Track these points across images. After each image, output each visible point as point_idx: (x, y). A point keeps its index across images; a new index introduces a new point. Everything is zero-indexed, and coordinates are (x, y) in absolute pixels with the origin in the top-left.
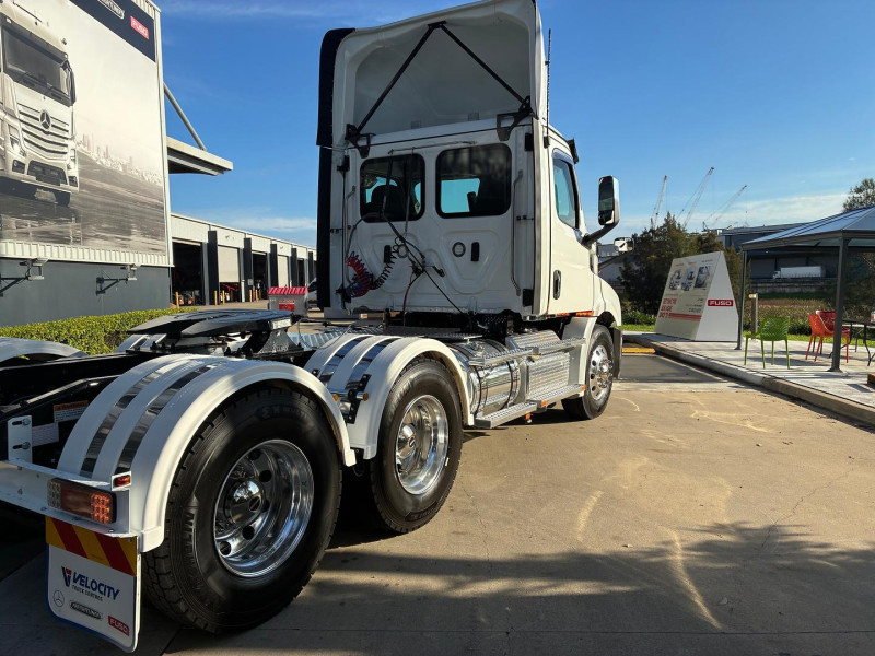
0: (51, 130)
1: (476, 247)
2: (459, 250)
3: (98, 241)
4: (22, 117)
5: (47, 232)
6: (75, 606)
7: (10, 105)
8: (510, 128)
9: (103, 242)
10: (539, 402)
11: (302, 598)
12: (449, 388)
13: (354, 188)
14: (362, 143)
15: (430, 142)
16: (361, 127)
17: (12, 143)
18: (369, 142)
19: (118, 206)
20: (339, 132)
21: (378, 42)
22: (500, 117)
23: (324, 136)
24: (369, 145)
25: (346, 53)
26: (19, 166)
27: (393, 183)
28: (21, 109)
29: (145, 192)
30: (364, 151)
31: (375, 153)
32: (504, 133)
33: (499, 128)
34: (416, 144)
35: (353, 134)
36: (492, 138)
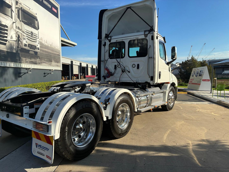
0: (33, 36)
1: (138, 65)
2: (134, 66)
3: (44, 64)
4: (26, 33)
5: (32, 62)
6: (38, 153)
7: (23, 30)
8: (148, 34)
9: (45, 64)
10: (155, 106)
11: (92, 153)
12: (130, 102)
13: (107, 50)
14: (109, 39)
15: (126, 38)
16: (109, 34)
17: (24, 40)
18: (111, 38)
19: (49, 55)
20: (103, 36)
21: (113, 13)
22: (145, 31)
23: (100, 37)
24: (111, 39)
25: (106, 16)
26: (25, 45)
27: (117, 49)
28: (26, 31)
29: (56, 51)
30: (110, 41)
31: (112, 41)
32: (146, 36)
33: (145, 34)
34: (123, 39)
35: (107, 36)
36: (143, 37)
